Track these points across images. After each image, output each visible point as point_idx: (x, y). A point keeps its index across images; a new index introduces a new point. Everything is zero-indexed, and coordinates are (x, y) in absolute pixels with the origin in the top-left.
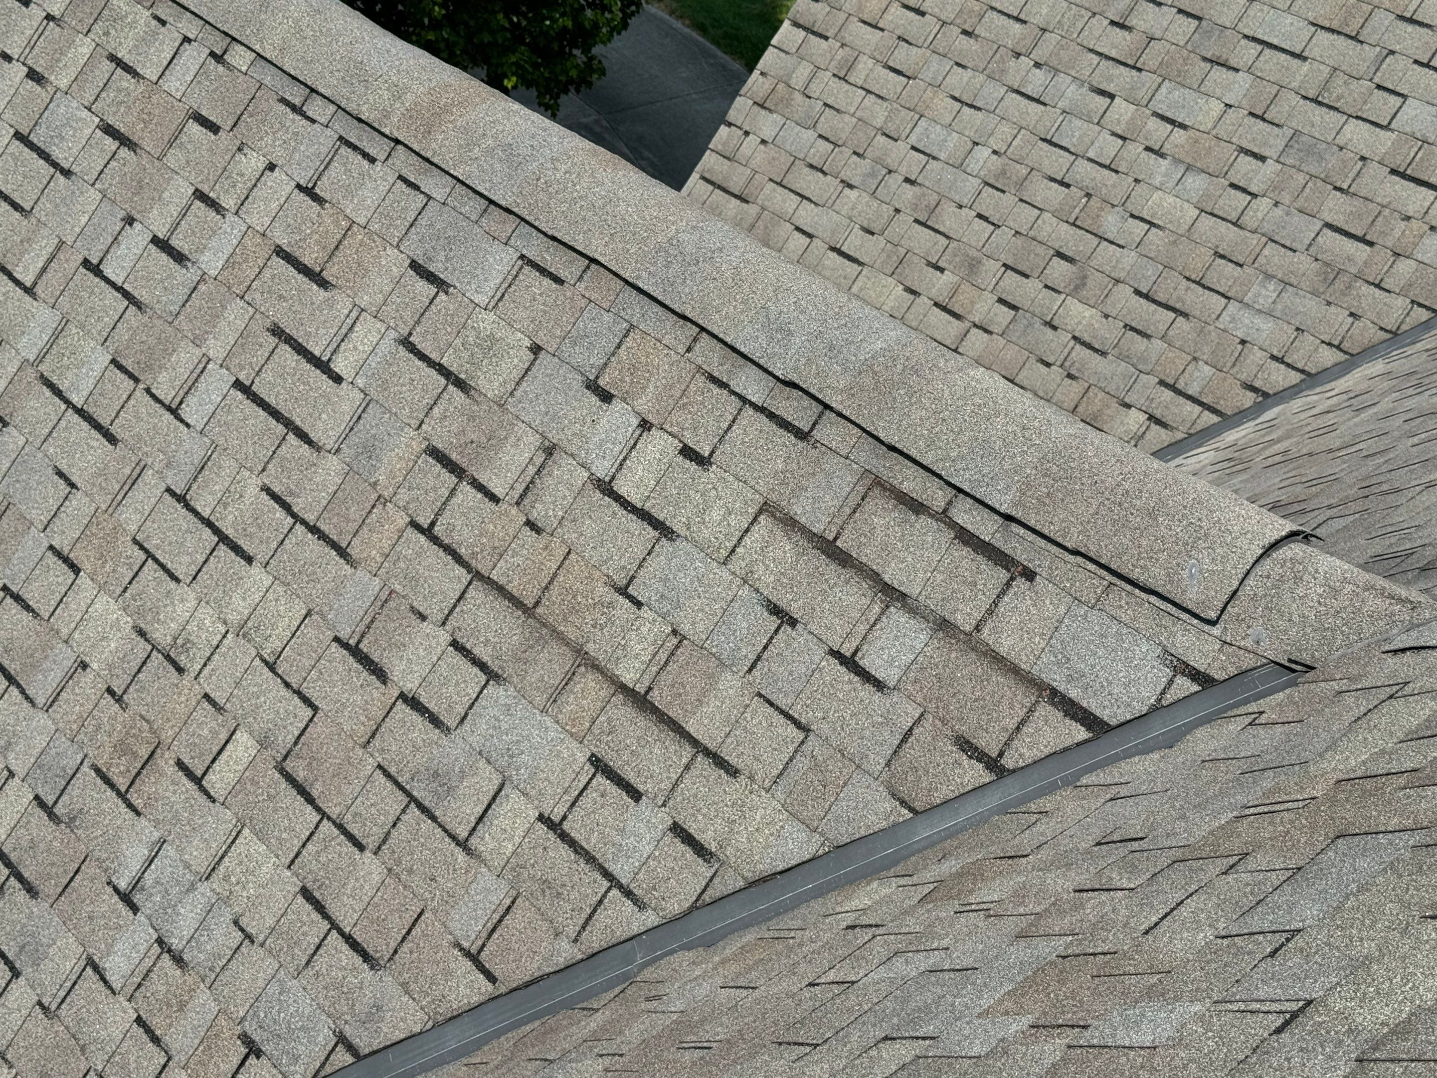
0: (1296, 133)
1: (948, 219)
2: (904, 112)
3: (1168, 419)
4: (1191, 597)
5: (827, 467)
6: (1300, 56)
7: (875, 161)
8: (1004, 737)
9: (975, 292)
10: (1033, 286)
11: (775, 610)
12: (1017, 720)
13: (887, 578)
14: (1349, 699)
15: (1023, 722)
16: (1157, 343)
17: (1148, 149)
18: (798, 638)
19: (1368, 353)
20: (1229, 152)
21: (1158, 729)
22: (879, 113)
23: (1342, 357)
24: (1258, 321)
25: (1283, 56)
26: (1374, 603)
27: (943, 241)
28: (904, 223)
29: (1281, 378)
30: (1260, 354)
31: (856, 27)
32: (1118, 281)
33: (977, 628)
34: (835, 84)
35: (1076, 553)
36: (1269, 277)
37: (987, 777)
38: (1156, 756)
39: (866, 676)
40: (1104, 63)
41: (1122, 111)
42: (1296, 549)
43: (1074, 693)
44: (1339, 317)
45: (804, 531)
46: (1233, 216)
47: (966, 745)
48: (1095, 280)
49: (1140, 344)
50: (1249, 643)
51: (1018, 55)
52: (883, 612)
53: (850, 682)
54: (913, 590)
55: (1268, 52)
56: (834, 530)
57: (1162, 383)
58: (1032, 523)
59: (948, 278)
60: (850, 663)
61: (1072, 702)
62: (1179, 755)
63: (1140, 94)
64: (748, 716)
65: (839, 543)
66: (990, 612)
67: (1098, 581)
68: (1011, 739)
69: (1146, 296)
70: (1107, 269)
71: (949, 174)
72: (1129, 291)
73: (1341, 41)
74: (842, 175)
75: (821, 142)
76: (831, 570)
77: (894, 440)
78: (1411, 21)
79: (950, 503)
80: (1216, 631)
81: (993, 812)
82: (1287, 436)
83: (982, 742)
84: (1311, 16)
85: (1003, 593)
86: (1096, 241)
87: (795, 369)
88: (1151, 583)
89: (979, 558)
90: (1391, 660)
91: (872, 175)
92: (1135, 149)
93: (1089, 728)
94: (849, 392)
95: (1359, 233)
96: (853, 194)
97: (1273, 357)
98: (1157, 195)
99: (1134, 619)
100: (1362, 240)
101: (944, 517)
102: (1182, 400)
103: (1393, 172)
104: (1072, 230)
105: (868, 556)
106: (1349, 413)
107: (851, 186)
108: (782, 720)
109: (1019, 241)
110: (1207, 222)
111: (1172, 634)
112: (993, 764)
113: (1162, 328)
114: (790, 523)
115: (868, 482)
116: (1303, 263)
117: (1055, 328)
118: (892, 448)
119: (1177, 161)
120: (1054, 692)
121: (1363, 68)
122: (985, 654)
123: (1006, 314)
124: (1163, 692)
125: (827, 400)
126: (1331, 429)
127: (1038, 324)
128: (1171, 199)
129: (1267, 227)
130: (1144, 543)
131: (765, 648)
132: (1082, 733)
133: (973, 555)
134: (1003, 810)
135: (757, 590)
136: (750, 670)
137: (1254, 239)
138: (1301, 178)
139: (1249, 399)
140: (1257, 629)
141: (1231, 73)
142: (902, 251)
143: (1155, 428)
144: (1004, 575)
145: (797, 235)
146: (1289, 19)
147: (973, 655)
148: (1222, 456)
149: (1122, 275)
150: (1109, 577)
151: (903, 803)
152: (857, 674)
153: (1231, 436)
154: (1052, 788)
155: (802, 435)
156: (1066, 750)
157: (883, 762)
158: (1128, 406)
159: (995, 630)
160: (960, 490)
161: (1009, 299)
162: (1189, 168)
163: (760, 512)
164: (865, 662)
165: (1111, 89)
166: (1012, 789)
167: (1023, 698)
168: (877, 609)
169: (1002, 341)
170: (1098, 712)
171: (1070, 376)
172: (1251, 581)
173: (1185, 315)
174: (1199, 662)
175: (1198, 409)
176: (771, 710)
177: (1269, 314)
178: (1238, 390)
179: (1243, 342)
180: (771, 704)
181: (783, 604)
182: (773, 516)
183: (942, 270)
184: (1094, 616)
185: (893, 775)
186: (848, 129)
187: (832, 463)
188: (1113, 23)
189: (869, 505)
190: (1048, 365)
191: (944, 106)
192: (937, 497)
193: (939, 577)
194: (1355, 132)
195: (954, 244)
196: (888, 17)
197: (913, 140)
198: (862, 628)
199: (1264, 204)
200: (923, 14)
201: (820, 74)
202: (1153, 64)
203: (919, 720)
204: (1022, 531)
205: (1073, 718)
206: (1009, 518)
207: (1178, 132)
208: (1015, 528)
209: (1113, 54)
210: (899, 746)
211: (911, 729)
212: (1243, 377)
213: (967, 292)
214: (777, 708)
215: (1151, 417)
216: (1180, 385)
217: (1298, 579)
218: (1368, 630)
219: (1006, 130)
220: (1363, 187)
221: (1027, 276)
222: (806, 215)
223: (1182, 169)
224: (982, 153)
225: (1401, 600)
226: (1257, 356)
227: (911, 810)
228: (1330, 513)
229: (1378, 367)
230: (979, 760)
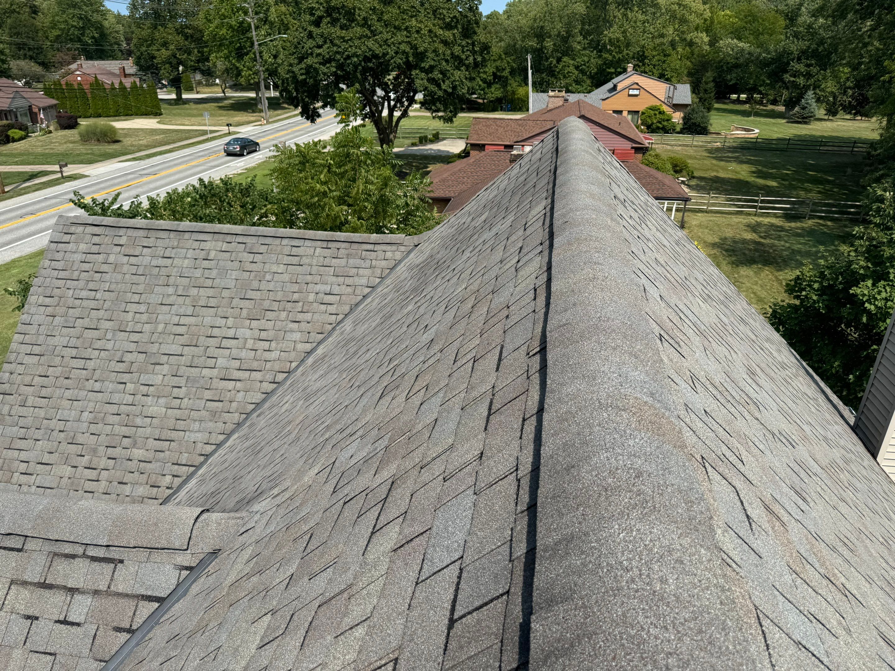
0: (188, 377)
1: (80, 439)
2: (51, 410)
3: (179, 474)
4: (177, 545)
5: (33, 557)
6: (181, 355)
7: (46, 429)
8: (130, 619)
9: (98, 459)
10: (118, 450)
11: (28, 617)
12: (133, 611)
13: (69, 586)
14: (231, 556)
15: (135, 611)
16: (167, 452)
17: (143, 395)
18: (41, 623)
19: (232, 432)
20: (169, 389)
21: (180, 591)
22: (42, 413)
23: (225, 436)
24: (197, 435)
25: (176, 357)
26: (232, 522)
27: (81, 447)
28: (64, 445)
29: (209, 449)
30: (200, 444)
31: (23, 388)
32: (147, 438)
33: (109, 587)
34: (21, 409)
35: (135, 547)
36: (195, 421)
37: (128, 636)
38: (181, 601)
39: (72, 624)
40: (119, 374)
41: (130, 387)
42: (205, 515)
43: (149, 593)
44: (220, 425)
45: (31, 583)
46: (178, 407)
47: (118, 629)
48: (139, 440)
49: (162, 455)
50: (200, 551)
51: (88, 380)
52: (72, 598)
53: (67, 629)
54: (80, 585)
55: (171, 357)
56: (43, 578)
57: (173, 464)
58: (116, 544)
59: (86, 457)
60: (65, 622)
61: (150, 596)
62: (188, 597)
63: (134, 380)
64: (29, 661)
65: (47, 582)
66: (112, 580)
67: (146, 553)
68: (133, 619)
69: (159, 440)
70: (143, 436)
71: (75, 424)
72: (152, 440)
73: (192, 348)
74: (34, 438)
75: (21, 429)
76: (47, 593)
77: (57, 538)
78: (211, 337)
79: (85, 550)
80: (189, 551)
81: (134, 647)
82: (215, 467)
83: (123, 626)
84: (180, 343)
85: (114, 571)
86: (135, 429)
87: (9, 528)
88: (163, 546)
89: (102, 564)
90: (240, 538)
91: (46, 433)
92: (139, 397)
93: (158, 602)
94: (34, 528)
95: (217, 399)
96: (41, 442)
97: (205, 444)
98: (151, 408)
99: (162, 560)
100: (219, 401)
101: (84, 555)
102: (181, 467)
103: (221, 379)
104: (126, 428)
105: (60, 581)
106: (230, 454)
107: (39, 440)
108: (43, 656)
109: (109, 437)
110: (170, 411)
111: (176, 559)
112: (129, 631)
113: (167, 447)
114: (25, 583)
115: (51, 556)
116: (204, 413)
117: (131, 460)
118: (57, 541)
119: (154, 396)
120: (143, 596)
121: (201, 353)
122: (114, 595)
123: (112, 462)
124: (179, 578)
125: (26, 534)
126: (226, 461)
127: (124, 461)
128: (156, 408)
129: (189, 407)
130: (156, 534)
131: (28, 633)
132: (156, 605)
133: (99, 564)
134: (137, 644)
135: (18, 614)
136: (24, 644)
137: (187, 411)
138: (194, 389)
139: (202, 459)
140: (201, 545)
141: (162, 366)
142: (66, 455)
143: (176, 478)
144: (112, 565)
145: (22, 463)
146: (174, 346)
147: (110, 597)
148: (198, 479)
149: (148, 436)
150: (149, 550)
151: (101, 661)
152: (68, 624)
153: (200, 472)
154: (153, 627)
155: (19, 550)
156: (153, 613)
157: (88, 650)
158: (165, 475)
159: (116, 585)
160: (87, 544)
161: (112, 457)
162: (158, 397)
163: (11, 584)
164: (70, 619)
165: (124, 381)
166: (138, 635)
167: (132, 603)
168: (69, 598)
169: (114, 471)
170: (159, 595)
171: (142, 473)
172: (194, 532)
173: (173, 441)
174: (186, 564)
175: (187, 467)
176: (37, 655)
177: (199, 431)
178: (198, 457)
179: (194, 442)
180: (37, 652)
181: (31, 614)
182: (17, 583)
183: (83, 456)
184: (148, 565)
185: (94, 653)
186: (31, 422)
187: (35, 555)
188: (118, 362)
189: (55, 563)
190: (133, 472)
191: (66, 404)
192: (80, 550)
193: (89, 577)
194: (206, 372)
195: (85, 446)
196: (35, 381)
197: (58, 417)
198: (65, 608)
199: (186, 400)
200: (48, 377)
201: (13, 407)
202: (135, 370)
203: (97, 629)
204: (114, 548)
205: (152, 601)
206: (108, 546)
207: (151, 388)
208: (111, 548)
209: (121, 370)
210: (93, 642)
211: (95, 634)
212: (198, 452)
213: (95, 460)
214: (40, 653)
215: (174, 476)
216: (179, 462)
217: (208, 525)
218: (232, 531)
219: (92, 404)
220: (214, 386)
221: (115, 447)
222: (23, 456)
223: (156, 398)
224: (86, 414)
225: (239, 518)
226: (200, 445)
227: (104, 661)
228: (226, 491)
229: (236, 436)
230: (124, 631)
